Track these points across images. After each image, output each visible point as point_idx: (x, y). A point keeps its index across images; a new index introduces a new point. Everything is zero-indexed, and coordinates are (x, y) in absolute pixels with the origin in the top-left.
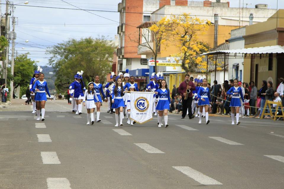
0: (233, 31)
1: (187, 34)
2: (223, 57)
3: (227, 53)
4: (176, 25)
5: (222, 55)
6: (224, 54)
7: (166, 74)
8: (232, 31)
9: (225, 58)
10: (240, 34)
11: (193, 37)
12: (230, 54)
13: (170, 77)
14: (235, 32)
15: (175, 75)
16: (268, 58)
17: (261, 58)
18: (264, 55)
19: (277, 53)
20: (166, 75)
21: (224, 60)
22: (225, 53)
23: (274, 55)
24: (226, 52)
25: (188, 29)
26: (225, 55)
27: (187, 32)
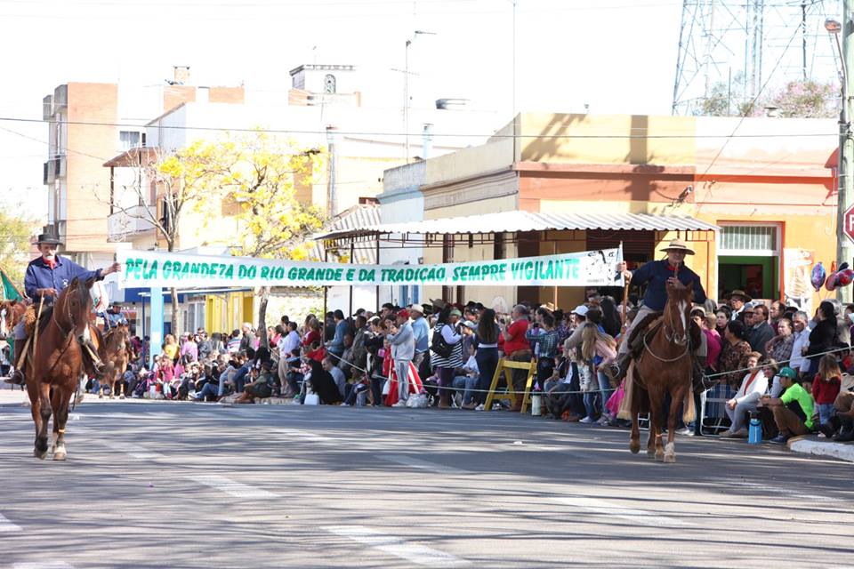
0: (389, 173)
1: (264, 181)
2: (374, 244)
3: (385, 233)
4: (235, 157)
5: (370, 237)
6: (375, 236)
7: (195, 296)
8: (386, 172)
9: (378, 248)
10: (411, 182)
11: (281, 189)
12: (391, 237)
13: (206, 303)
14: (396, 175)
15: (224, 296)
16: (493, 246)
17: (471, 246)
18: (485, 237)
19: (519, 232)
20: (196, 299)
21: (375, 250)
22: (377, 233)
23: (509, 236)
24: (381, 230)
25: (266, 168)
26: (378, 238)
27: (263, 178)
